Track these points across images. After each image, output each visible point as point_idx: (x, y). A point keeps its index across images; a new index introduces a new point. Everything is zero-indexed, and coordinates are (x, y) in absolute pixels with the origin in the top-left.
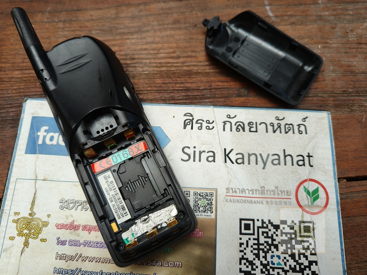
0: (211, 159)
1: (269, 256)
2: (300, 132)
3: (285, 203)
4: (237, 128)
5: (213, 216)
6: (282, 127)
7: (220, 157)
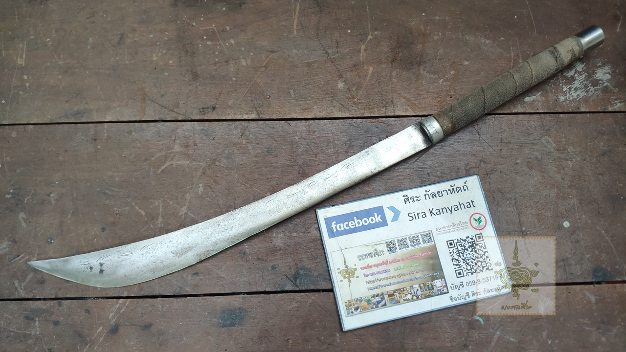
0: (424, 216)
1: (465, 254)
2: (465, 190)
3: (466, 228)
4: (432, 196)
5: (433, 243)
6: (455, 190)
7: (428, 214)
